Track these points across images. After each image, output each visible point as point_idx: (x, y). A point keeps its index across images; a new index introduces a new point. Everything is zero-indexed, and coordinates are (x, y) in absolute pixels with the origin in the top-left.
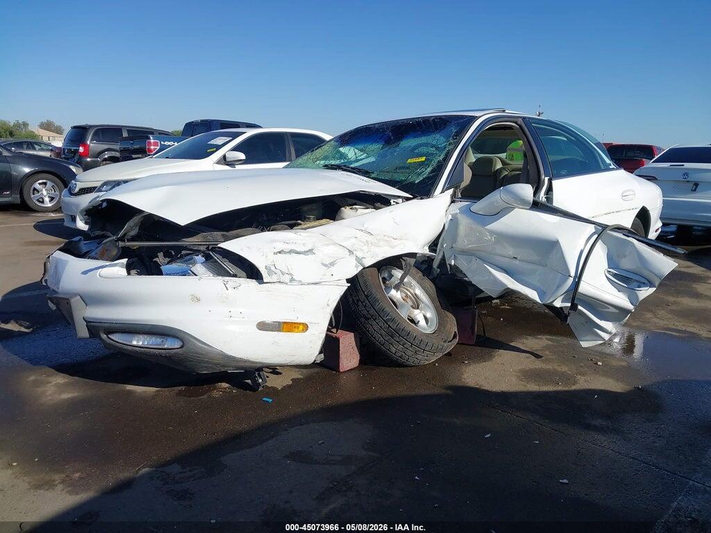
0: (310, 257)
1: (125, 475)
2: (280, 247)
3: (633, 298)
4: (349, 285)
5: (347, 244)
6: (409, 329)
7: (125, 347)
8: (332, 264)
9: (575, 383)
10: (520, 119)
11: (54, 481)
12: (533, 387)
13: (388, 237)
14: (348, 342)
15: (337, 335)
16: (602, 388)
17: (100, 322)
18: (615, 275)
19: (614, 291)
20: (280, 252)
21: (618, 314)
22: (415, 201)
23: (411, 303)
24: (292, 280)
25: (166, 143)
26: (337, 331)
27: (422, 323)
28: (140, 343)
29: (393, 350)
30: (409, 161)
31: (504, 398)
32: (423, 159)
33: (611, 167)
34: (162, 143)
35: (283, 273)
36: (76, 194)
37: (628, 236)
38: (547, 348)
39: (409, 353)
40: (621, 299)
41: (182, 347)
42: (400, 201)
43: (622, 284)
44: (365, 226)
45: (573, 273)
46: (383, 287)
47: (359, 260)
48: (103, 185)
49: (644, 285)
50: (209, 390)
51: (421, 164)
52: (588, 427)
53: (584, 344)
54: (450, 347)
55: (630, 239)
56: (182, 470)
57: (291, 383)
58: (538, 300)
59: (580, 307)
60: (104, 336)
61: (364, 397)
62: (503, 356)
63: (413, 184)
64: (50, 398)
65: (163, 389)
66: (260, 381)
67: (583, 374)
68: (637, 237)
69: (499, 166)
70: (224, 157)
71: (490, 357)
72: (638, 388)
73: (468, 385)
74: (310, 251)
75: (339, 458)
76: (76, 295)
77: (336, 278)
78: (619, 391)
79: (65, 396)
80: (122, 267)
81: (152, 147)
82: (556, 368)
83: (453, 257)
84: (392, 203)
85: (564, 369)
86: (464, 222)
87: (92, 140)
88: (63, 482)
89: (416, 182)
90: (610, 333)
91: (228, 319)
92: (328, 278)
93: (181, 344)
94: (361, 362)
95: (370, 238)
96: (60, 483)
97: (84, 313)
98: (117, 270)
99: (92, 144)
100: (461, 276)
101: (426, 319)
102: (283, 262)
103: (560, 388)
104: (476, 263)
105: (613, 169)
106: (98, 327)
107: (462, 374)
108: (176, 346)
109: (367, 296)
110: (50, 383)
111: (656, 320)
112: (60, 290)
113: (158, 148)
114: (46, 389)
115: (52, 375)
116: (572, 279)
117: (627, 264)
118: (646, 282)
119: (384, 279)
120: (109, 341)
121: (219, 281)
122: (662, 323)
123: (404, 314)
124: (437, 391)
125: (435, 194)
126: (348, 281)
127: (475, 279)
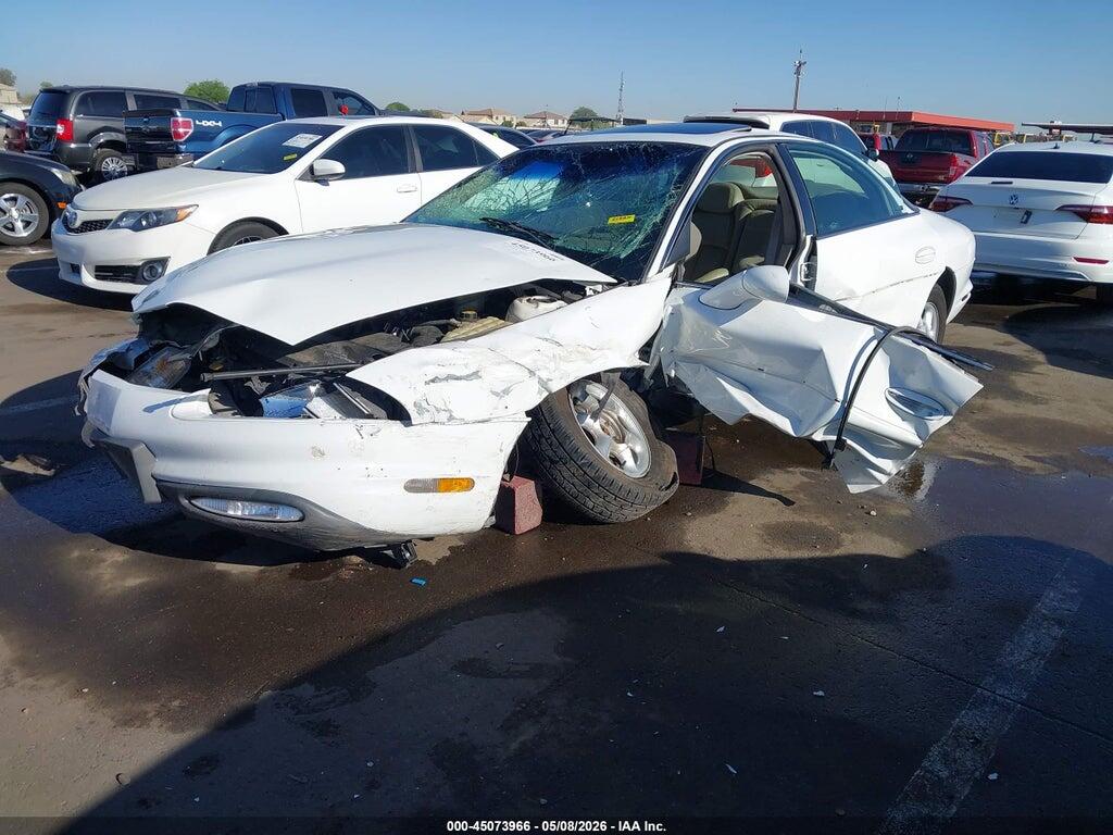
0: (475, 382)
1: (241, 700)
2: (433, 372)
3: (921, 431)
4: (530, 419)
5: (527, 361)
6: (612, 476)
7: (219, 518)
8: (506, 392)
9: (839, 545)
10: (773, 146)
11: (146, 713)
12: (781, 553)
13: (585, 347)
14: (526, 492)
15: (511, 485)
16: (874, 552)
17: (179, 482)
18: (898, 398)
19: (896, 419)
20: (433, 381)
21: (900, 449)
22: (620, 289)
23: (613, 433)
24: (451, 418)
25: (203, 123)
26: (511, 478)
27: (630, 462)
28: (239, 513)
29: (590, 504)
30: (611, 221)
31: (741, 571)
32: (631, 219)
33: (903, 211)
34: (197, 122)
35: (438, 410)
36: (77, 231)
37: (919, 344)
38: (801, 488)
39: (613, 508)
40: (905, 432)
41: (301, 520)
42: (599, 288)
43: (907, 410)
44: (551, 332)
45: (840, 397)
46: (575, 414)
47: (543, 384)
48: (121, 218)
49: (937, 412)
50: (335, 569)
51: (629, 226)
52: (854, 613)
53: (854, 489)
54: (666, 495)
55: (922, 349)
56: (317, 693)
57: (448, 553)
58: (792, 433)
59: (849, 442)
60: (185, 502)
61: (553, 574)
62: (741, 502)
63: (617, 259)
64: (109, 586)
65: (269, 568)
66: (408, 555)
67: (850, 531)
68: (931, 346)
69: (739, 198)
70: (311, 169)
71: (724, 504)
72: (921, 551)
73: (691, 551)
74: (476, 375)
75: (527, 668)
76: (138, 442)
77: (511, 410)
78: (896, 556)
79: (133, 582)
80: (203, 400)
81: (181, 130)
82: (814, 521)
83: (673, 365)
84: (589, 292)
85: (824, 522)
86: (690, 316)
87: (77, 112)
88: (158, 714)
89: (622, 257)
90: (889, 474)
91: (365, 479)
92: (501, 412)
93: (301, 515)
94: (544, 518)
95: (558, 350)
96: (155, 716)
97: (154, 468)
98: (197, 406)
99: (80, 122)
100: (684, 390)
101: (634, 455)
102: (438, 394)
103: (818, 554)
104: (704, 374)
105: (906, 215)
106: (176, 489)
107: (684, 533)
108: (293, 518)
109: (553, 431)
110: (104, 561)
111: (954, 439)
112: (112, 433)
113: (191, 131)
114: (101, 571)
115: (104, 549)
116: (839, 404)
117: (916, 382)
118: (940, 408)
119: (575, 400)
120: (192, 509)
121: (351, 424)
122: (962, 442)
123: (604, 451)
124: (651, 560)
125: (650, 275)
126: (528, 414)
127: (705, 399)
